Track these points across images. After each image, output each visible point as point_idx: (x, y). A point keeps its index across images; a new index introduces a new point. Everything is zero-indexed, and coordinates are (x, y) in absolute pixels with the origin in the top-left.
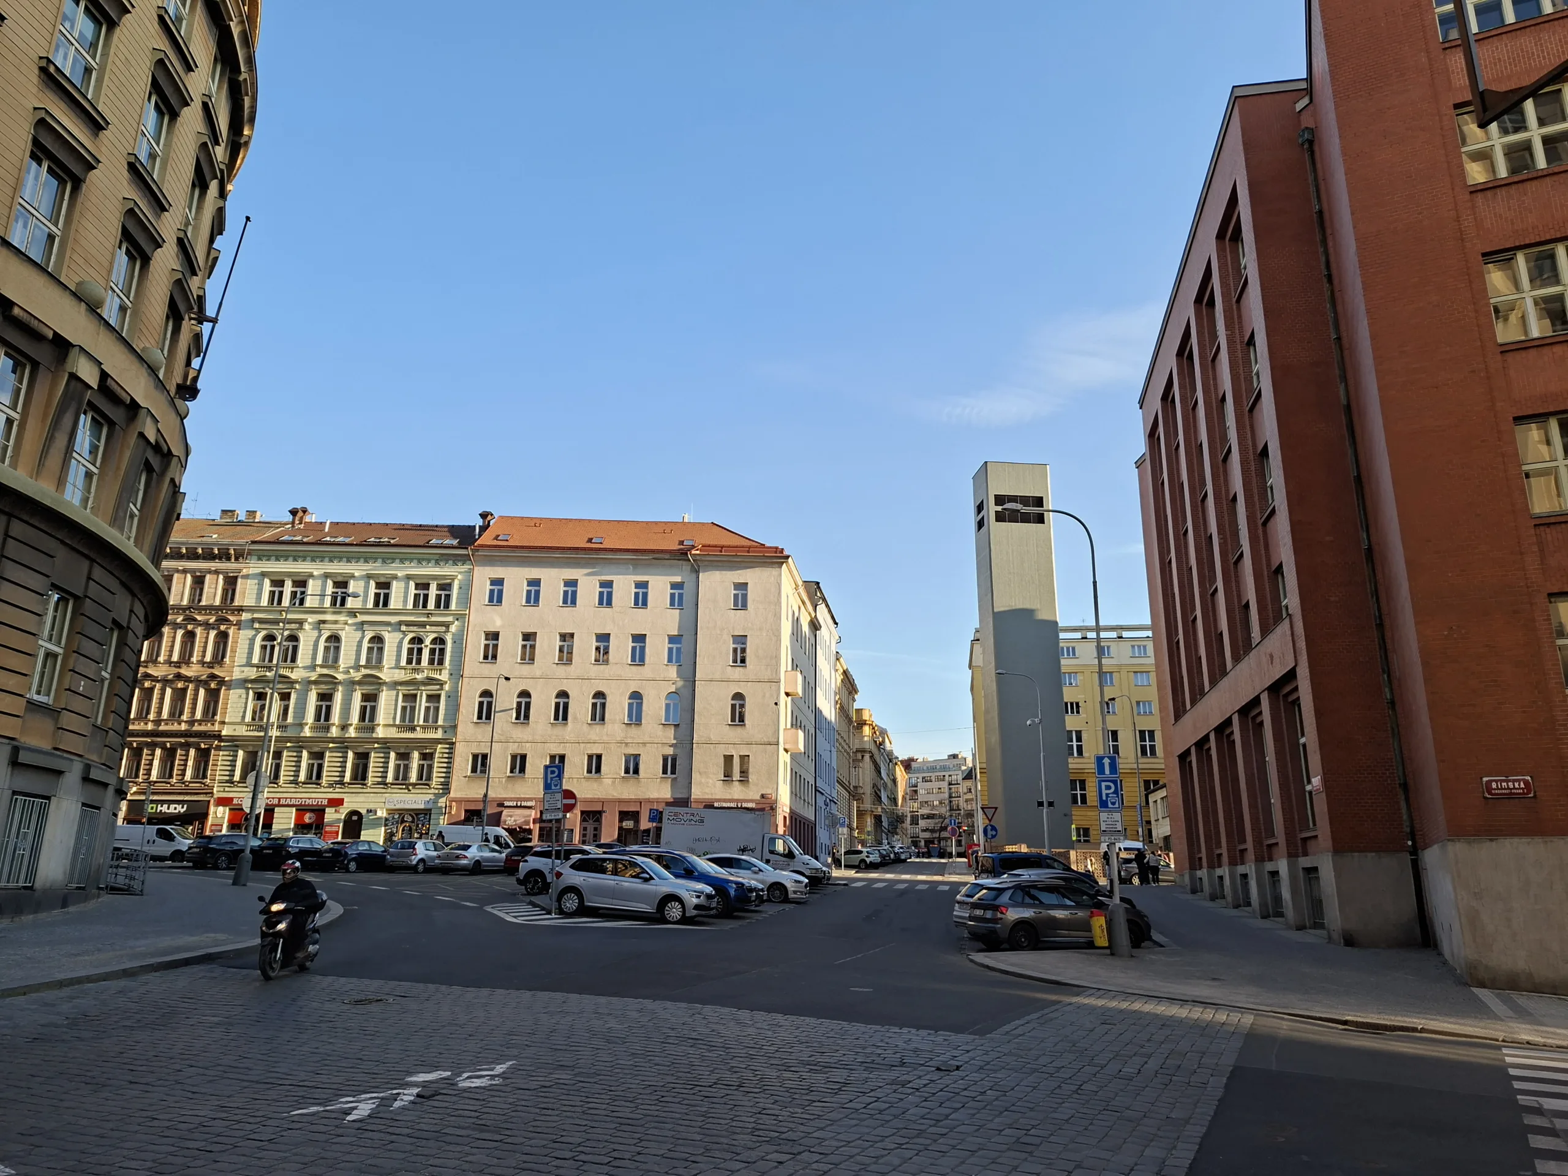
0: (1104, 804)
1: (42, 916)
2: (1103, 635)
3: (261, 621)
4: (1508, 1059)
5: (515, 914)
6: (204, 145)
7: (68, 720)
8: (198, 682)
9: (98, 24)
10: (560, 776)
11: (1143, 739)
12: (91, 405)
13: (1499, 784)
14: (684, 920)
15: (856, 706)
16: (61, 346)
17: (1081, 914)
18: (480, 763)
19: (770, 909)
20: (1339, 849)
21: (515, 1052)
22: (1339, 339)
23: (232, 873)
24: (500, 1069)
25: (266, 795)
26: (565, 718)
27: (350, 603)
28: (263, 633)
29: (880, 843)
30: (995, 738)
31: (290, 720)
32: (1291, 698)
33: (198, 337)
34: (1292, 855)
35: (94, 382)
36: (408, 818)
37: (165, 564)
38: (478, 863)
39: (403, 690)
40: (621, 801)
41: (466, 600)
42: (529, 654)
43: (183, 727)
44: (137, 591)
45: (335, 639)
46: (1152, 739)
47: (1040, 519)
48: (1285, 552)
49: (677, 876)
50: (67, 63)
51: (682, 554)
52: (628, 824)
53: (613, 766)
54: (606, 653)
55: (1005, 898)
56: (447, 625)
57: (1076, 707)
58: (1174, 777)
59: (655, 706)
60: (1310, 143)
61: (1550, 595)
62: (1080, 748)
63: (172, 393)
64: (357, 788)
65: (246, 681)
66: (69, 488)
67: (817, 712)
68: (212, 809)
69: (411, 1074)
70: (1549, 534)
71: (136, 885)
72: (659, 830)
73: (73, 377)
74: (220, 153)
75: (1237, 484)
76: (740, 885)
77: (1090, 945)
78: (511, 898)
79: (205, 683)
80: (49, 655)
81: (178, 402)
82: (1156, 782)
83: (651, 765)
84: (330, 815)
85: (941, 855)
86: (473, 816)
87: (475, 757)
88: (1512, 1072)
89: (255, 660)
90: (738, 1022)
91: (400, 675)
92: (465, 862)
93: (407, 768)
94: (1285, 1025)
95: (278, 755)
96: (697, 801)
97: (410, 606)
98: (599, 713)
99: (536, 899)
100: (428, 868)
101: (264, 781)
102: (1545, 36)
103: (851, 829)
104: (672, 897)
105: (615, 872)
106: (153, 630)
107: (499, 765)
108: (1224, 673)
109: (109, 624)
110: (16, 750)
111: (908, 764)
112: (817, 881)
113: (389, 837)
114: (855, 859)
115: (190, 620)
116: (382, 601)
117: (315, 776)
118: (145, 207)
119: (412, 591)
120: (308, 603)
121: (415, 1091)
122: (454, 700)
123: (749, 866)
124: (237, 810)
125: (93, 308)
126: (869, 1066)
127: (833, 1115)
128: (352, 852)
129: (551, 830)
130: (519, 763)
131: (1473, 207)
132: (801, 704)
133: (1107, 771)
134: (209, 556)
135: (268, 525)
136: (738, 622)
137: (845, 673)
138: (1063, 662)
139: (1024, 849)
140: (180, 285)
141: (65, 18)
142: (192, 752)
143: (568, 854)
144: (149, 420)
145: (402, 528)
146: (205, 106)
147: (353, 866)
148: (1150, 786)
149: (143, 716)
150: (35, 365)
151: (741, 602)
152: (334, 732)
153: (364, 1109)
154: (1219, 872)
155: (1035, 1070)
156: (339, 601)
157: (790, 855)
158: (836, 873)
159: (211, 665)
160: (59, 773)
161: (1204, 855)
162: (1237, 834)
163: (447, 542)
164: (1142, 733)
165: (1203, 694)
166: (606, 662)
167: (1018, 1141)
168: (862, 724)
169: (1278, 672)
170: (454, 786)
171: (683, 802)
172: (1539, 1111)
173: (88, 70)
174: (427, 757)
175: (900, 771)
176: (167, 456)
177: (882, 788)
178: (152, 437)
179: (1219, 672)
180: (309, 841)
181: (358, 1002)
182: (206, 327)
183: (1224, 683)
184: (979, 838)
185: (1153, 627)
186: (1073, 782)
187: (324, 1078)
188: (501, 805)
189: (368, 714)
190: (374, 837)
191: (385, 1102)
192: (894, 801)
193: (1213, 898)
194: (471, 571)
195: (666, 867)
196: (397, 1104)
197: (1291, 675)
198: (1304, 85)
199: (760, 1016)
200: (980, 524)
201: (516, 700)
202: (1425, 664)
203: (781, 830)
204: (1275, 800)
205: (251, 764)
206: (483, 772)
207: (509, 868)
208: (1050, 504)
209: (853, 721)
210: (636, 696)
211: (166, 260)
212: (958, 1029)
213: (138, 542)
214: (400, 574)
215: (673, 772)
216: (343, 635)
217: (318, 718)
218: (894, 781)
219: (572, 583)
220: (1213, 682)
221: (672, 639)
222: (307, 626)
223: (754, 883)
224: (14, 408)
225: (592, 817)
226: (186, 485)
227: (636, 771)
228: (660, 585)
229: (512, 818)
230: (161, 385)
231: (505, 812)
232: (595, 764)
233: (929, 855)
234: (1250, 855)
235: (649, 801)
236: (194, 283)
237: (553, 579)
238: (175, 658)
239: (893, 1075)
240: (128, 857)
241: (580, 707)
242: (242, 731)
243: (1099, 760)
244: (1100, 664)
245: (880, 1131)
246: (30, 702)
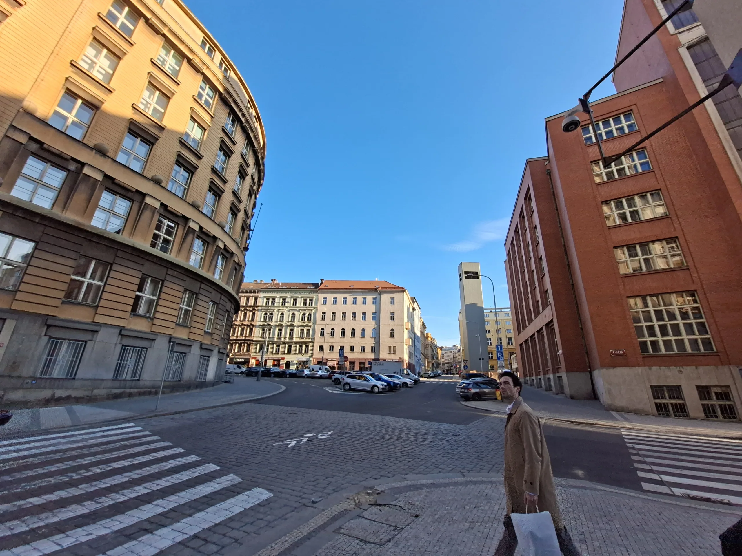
0: (498, 359)
1: (208, 389)
2: (497, 310)
3: (264, 309)
4: (623, 433)
5: (332, 390)
6: (251, 186)
7: (215, 336)
8: (247, 326)
9: (226, 157)
10: (343, 352)
11: (509, 340)
12: (222, 254)
13: (615, 352)
14: (379, 392)
15: (426, 332)
16: (215, 238)
17: (493, 390)
18: (321, 348)
19: (403, 389)
20: (568, 371)
21: (333, 428)
22: (561, 226)
23: (256, 378)
24: (329, 433)
25: (265, 356)
26: (344, 336)
27: (286, 304)
28: (264, 313)
29: (433, 371)
30: (466, 340)
31: (271, 336)
32: (552, 327)
33: (249, 235)
34: (554, 373)
35: (222, 247)
36: (302, 363)
37: (240, 294)
38: (321, 376)
39: (300, 328)
40: (360, 359)
41: (317, 303)
42: (334, 318)
43: (244, 338)
44: (232, 301)
45: (282, 314)
46: (511, 340)
47: (477, 278)
48: (548, 286)
49: (377, 380)
50: (218, 167)
51: (375, 290)
52: (362, 365)
53: (357, 349)
54: (355, 317)
55: (471, 386)
56: (312, 310)
57: (489, 331)
58: (518, 351)
59: (369, 332)
60: (549, 173)
61: (628, 297)
62: (491, 343)
63: (242, 249)
64: (288, 355)
65: (260, 326)
66: (216, 275)
67: (415, 334)
68: (251, 360)
69: (305, 434)
70: (626, 279)
71: (232, 381)
72: (371, 367)
73: (218, 246)
74: (255, 187)
75: (533, 267)
76: (394, 383)
77: (496, 399)
78: (330, 385)
79: (249, 326)
80: (210, 319)
81: (244, 252)
82: (513, 352)
83: (368, 349)
84: (282, 362)
85: (451, 374)
86: (319, 363)
87: (320, 346)
88: (624, 436)
89: (262, 320)
90: (396, 421)
91: (300, 324)
92: (317, 375)
93: (302, 349)
94: (554, 422)
95: (268, 346)
96: (381, 359)
97: (302, 305)
98: (353, 334)
99: (338, 386)
100: (308, 377)
101: (265, 353)
102: (615, 142)
103: (425, 367)
104: (375, 386)
105: (359, 379)
106: (236, 313)
107: (326, 349)
108: (532, 321)
109: (225, 310)
110: (201, 344)
111: (441, 348)
112: (416, 382)
113: (297, 368)
114: (427, 375)
115: (245, 309)
116: (295, 304)
117: (278, 351)
118: (236, 202)
119: (303, 301)
120: (276, 304)
121: (307, 439)
122: (314, 330)
123: (396, 377)
124: (257, 360)
125: (223, 228)
126: (434, 434)
127: (424, 448)
128: (287, 372)
129: (341, 367)
130: (332, 348)
131: (598, 189)
132: (410, 331)
133: (499, 349)
134: (250, 292)
135: (265, 284)
136: (392, 309)
137: (423, 323)
138: (485, 318)
139: (475, 372)
140: (244, 222)
141: (218, 156)
142: (246, 345)
143: (346, 374)
144: (236, 257)
145: (300, 284)
146: (252, 176)
147: (288, 376)
148: (511, 353)
149: (233, 335)
150: (208, 243)
151: (393, 303)
152: (283, 339)
153: (293, 443)
154: (533, 378)
155: (482, 435)
156: (284, 304)
157: (408, 374)
158: (421, 379)
159: (251, 321)
160: (212, 350)
161: (528, 373)
162: (537, 367)
163: (312, 287)
164: (508, 338)
165: (526, 327)
166: (355, 320)
167: (478, 456)
168: (428, 337)
169: (548, 320)
170: (314, 354)
171: (377, 359)
172: (633, 448)
173: (223, 168)
174: (307, 346)
175: (439, 350)
176: (240, 266)
177: (434, 355)
178: (237, 261)
179: (530, 321)
180: (276, 369)
181: (291, 414)
182: (251, 232)
183: (532, 324)
184: (462, 369)
185: (511, 308)
186: (489, 353)
187: (282, 435)
188: (327, 360)
189: (291, 335)
190: (293, 368)
191: (299, 442)
192: (437, 358)
193: (531, 385)
194: (318, 295)
195: (373, 378)
196: (302, 442)
197: (552, 321)
198: (547, 158)
199: (401, 419)
200: (461, 280)
201: (330, 331)
202: (591, 317)
203: (405, 367)
204: (548, 357)
205: (261, 349)
206: (322, 350)
207: (330, 377)
208: (480, 274)
209: (425, 336)
210: (364, 330)
211: (241, 215)
212: (458, 423)
213: (233, 289)
214: (299, 296)
215: (374, 351)
216: (285, 313)
217: (278, 335)
218: (437, 353)
219: (345, 298)
220: (529, 324)
221: (373, 314)
222: (275, 311)
223: (398, 382)
224: (203, 254)
225: (352, 363)
226: (245, 274)
227: (364, 351)
228: (370, 298)
229: (330, 363)
230: (239, 247)
231: (328, 362)
232: (352, 348)
233: (447, 374)
234: (542, 373)
235: (368, 359)
236: (248, 221)
237: (340, 297)
238: (242, 319)
239: (440, 437)
240: (229, 373)
241: (348, 333)
242: (259, 339)
243: (497, 346)
244: (496, 319)
245: (437, 453)
246: (205, 331)
